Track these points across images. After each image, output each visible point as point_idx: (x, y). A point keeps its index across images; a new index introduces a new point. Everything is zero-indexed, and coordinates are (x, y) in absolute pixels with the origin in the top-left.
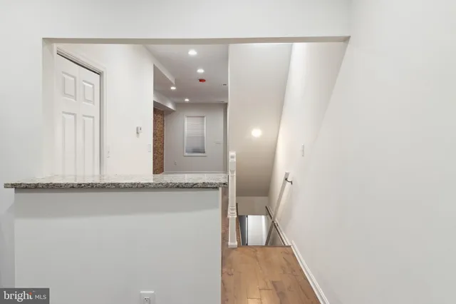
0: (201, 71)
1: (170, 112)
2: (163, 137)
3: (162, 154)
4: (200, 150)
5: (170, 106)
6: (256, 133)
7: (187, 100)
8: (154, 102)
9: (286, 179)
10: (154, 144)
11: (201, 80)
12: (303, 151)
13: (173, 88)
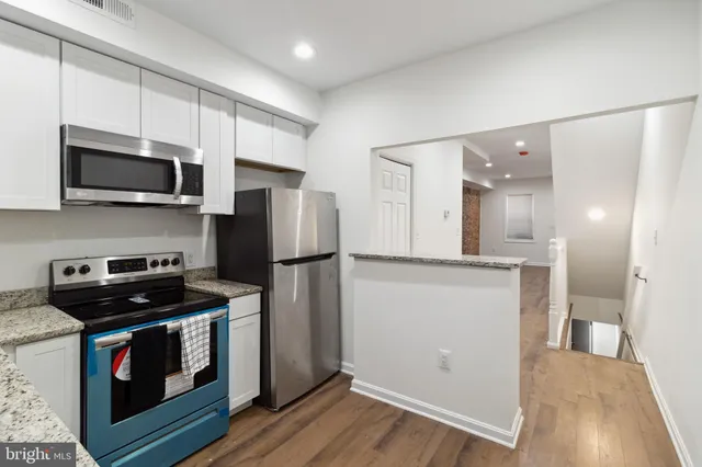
0: (520, 144)
1: (487, 190)
2: (478, 219)
3: (478, 239)
4: (527, 236)
5: (487, 184)
6: (596, 215)
7: (508, 176)
8: (464, 181)
9: (636, 275)
10: (463, 228)
11: (522, 154)
12: (655, 238)
13: (489, 165)
